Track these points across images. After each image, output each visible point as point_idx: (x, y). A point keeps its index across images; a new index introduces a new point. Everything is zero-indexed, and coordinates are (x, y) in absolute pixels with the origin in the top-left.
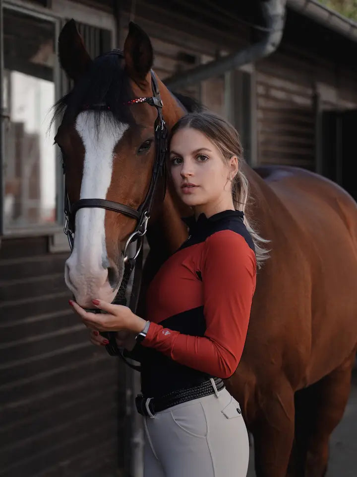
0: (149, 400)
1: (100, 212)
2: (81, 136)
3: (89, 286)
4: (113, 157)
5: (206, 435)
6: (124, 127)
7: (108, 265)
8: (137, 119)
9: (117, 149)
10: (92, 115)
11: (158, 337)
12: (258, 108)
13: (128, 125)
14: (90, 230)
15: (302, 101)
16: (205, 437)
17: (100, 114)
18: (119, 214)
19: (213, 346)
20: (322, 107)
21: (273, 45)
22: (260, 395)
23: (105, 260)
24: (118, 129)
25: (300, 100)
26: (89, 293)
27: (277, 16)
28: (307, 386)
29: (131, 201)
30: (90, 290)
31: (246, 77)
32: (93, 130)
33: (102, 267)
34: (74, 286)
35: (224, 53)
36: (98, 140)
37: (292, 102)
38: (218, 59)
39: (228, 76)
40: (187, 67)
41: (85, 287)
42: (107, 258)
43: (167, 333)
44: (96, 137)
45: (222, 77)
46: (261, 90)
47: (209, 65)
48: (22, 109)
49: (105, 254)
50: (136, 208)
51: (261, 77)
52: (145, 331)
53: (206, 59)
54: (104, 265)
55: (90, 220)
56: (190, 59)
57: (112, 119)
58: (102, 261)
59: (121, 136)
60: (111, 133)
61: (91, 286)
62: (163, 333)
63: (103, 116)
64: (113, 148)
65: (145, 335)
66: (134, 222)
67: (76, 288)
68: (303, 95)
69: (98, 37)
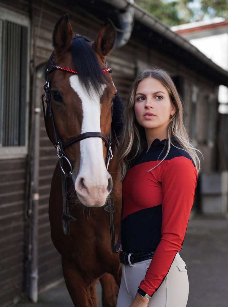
0: (130, 255)
2: (76, 91)
7: (109, 177)
13: (105, 85)
15: (128, 71)
21: (125, 40)
27: (128, 23)
30: (98, 195)
54: (107, 177)
59: (103, 92)
64: (100, 100)
68: (129, 68)
69: (20, 31)
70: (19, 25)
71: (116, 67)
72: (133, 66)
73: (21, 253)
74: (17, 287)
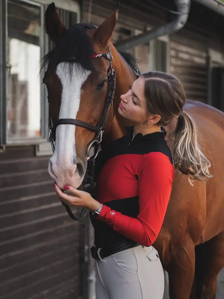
0: (99, 250)
1: (72, 128)
2: (60, 78)
3: (65, 176)
4: (81, 92)
5: (137, 272)
6: (88, 73)
7: (77, 162)
8: (96, 67)
9: (84, 87)
10: (68, 64)
11: (107, 215)
12: (171, 64)
13: (90, 71)
14: (65, 138)
15: (199, 61)
16: (136, 273)
17: (72, 64)
18: (84, 129)
19: (141, 226)
20: (212, 65)
21: (182, 23)
22: (173, 247)
23: (75, 158)
24: (84, 74)
25: (198, 60)
26: (66, 180)
27: (184, 4)
28: (203, 243)
29: (92, 121)
31: (164, 44)
32: (68, 74)
33: (73, 163)
34: (55, 175)
35: (149, 29)
36: (71, 81)
37: (192, 61)
38: (145, 33)
39: (152, 43)
40: (125, 37)
41: (63, 176)
42: (76, 157)
43: (113, 213)
44: (70, 79)
45: (148, 44)
46: (173, 53)
47: (140, 36)
48: (17, 65)
49: (75, 155)
50: (95, 125)
51: (173, 45)
52: (99, 211)
53: (137, 32)
54: (74, 162)
55: (66, 132)
56: (128, 32)
57: (80, 67)
58: (73, 159)
59: (86, 79)
60: (80, 77)
61: (66, 175)
62: (111, 213)
63: (75, 65)
64: (81, 86)
65: (98, 213)
66: (93, 134)
67: (56, 177)
68: (200, 57)
69: (68, 18)
70: (67, 11)
71: (185, 56)
72: (204, 55)
73: (77, 255)
74: (72, 291)
